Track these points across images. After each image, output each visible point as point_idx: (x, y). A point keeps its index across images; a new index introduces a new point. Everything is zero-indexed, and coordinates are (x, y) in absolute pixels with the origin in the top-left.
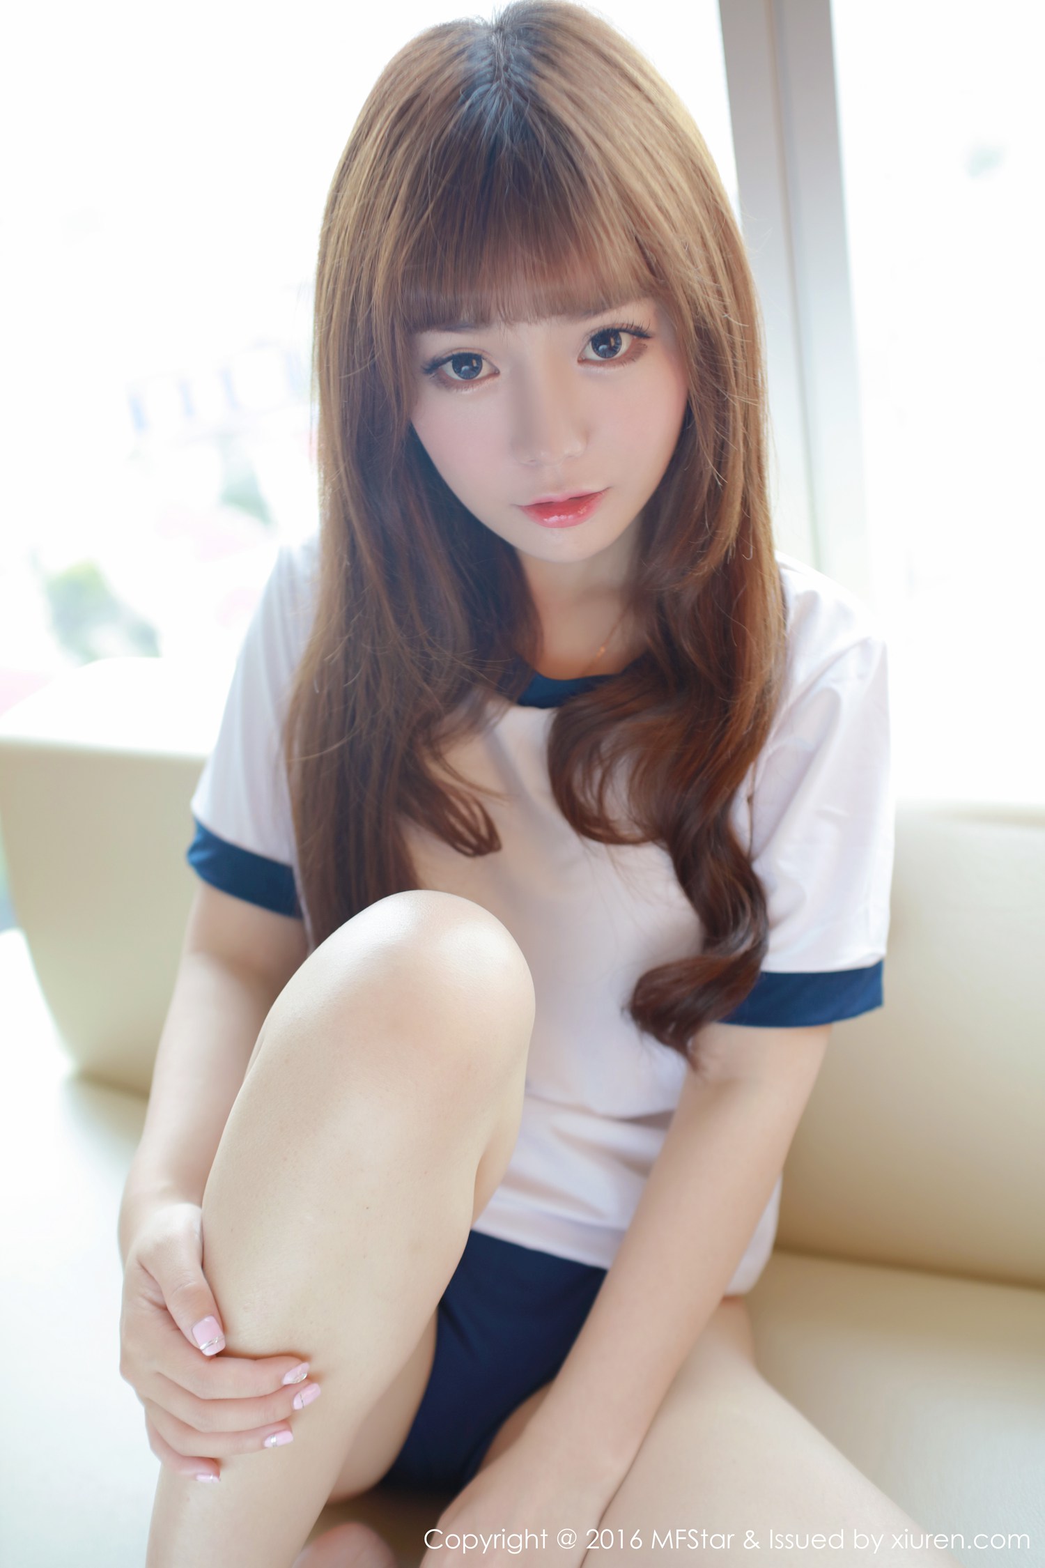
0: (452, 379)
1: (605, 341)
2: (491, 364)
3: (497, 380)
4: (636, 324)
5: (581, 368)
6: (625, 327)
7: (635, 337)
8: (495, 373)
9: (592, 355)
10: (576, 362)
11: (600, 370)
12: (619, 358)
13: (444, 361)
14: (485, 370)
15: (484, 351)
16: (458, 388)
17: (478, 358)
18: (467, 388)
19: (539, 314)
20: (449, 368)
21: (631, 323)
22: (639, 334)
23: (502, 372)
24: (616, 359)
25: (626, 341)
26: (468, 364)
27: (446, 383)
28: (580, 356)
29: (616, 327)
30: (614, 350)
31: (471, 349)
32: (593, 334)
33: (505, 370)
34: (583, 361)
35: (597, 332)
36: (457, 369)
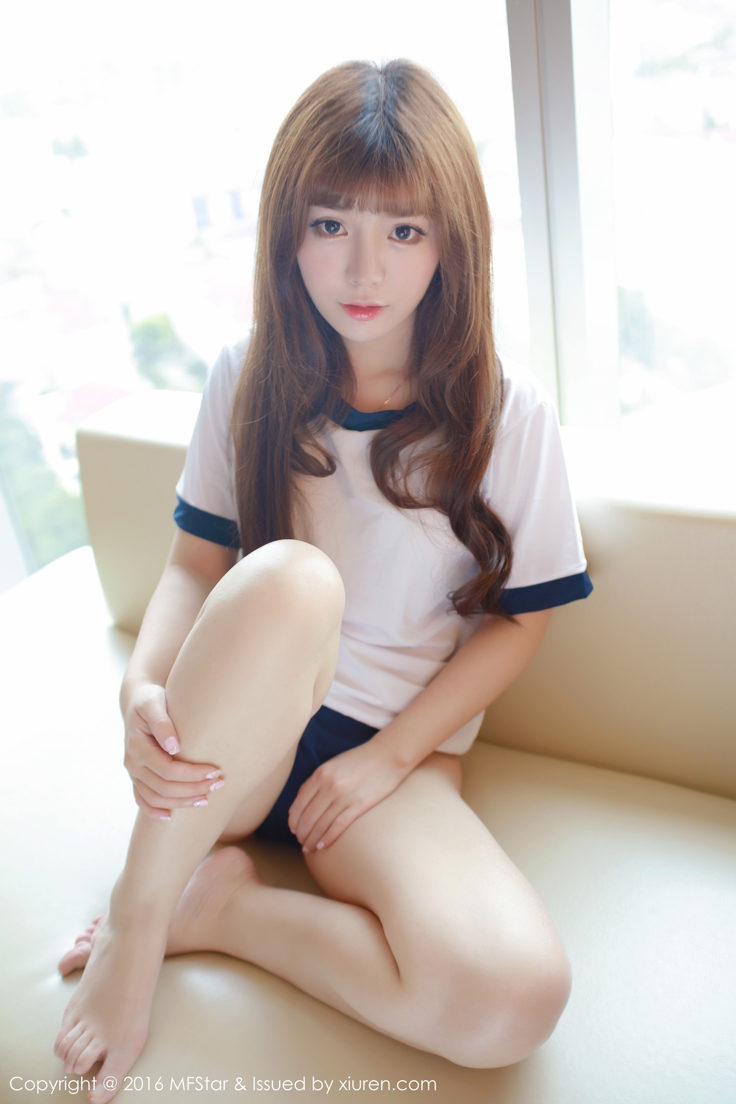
0: (323, 232)
1: (402, 231)
2: (345, 229)
3: (346, 237)
4: (420, 227)
5: (387, 242)
6: (414, 227)
7: (417, 233)
8: (346, 234)
9: (395, 236)
10: (386, 238)
11: (398, 245)
12: (408, 241)
13: (322, 222)
14: (341, 231)
15: (343, 222)
16: (326, 237)
17: (339, 224)
18: (330, 238)
19: (378, 210)
20: (323, 227)
21: (417, 225)
22: (420, 232)
23: (349, 233)
24: (406, 241)
25: (412, 234)
26: (332, 226)
27: (320, 234)
28: (389, 236)
29: (410, 226)
30: (406, 236)
31: (336, 219)
32: (398, 226)
33: (350, 233)
34: (390, 238)
35: (400, 225)
36: (328, 229)
